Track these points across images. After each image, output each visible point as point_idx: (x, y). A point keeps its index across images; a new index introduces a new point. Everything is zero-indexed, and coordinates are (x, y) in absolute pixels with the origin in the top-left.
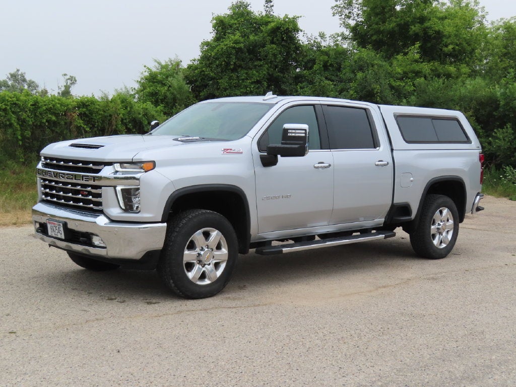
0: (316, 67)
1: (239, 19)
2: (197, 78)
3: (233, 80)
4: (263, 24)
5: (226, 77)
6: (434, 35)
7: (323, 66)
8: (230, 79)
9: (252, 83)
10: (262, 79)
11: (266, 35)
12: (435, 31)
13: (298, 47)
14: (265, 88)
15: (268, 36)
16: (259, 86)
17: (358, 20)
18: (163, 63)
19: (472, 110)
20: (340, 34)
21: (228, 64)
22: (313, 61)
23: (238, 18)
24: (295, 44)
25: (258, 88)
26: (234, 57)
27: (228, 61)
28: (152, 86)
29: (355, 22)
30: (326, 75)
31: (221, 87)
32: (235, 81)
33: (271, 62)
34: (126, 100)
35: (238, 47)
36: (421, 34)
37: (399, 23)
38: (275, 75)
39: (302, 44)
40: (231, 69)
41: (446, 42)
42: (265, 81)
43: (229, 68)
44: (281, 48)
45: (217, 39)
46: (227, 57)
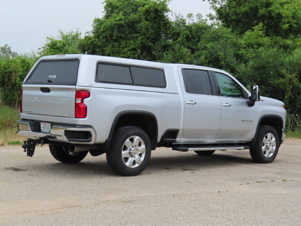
0: (180, 39)
1: (124, 3)
2: (89, 46)
3: (115, 48)
4: (141, 6)
5: (109, 45)
6: (276, 16)
7: (186, 38)
8: (112, 47)
9: (129, 50)
10: (137, 47)
11: (142, 14)
12: (277, 13)
13: (166, 23)
14: (139, 54)
15: (144, 14)
16: (134, 53)
17: (222, 4)
18: (65, 34)
19: (296, 72)
20: (208, 15)
21: (112, 36)
22: (178, 34)
23: (124, 1)
24: (164, 21)
25: (134, 54)
26: (116, 31)
27: (112, 33)
28: (52, 51)
29: (220, 6)
30: (189, 45)
31: (106, 53)
32: (116, 49)
33: (145, 34)
34: (24, 61)
35: (120, 23)
36: (267, 15)
37: (251, 7)
38: (147, 45)
39: (170, 21)
40: (114, 39)
41: (284, 22)
42: (139, 49)
43: (113, 39)
44: (152, 23)
45: (107, 17)
46: (111, 31)
